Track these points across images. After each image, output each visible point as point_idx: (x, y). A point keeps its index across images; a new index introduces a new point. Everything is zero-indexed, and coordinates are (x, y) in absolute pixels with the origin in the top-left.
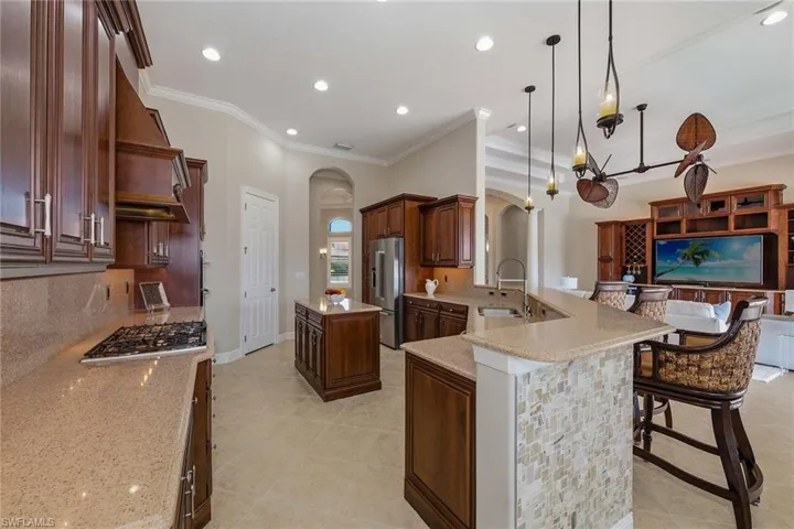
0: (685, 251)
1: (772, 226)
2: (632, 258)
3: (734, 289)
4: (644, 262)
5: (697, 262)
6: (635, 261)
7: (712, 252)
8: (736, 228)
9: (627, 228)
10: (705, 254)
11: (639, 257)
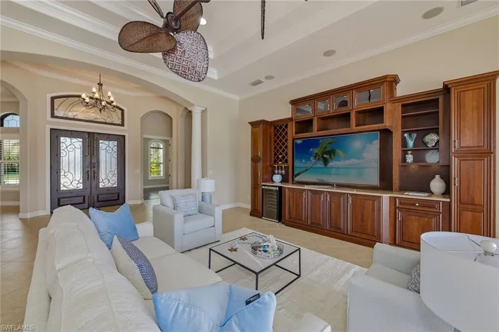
0: (316, 151)
1: (387, 123)
2: (278, 158)
3: (355, 192)
4: (286, 161)
5: (326, 162)
6: (281, 160)
7: (338, 151)
8: (356, 126)
9: (275, 128)
10: (331, 153)
11: (283, 157)
